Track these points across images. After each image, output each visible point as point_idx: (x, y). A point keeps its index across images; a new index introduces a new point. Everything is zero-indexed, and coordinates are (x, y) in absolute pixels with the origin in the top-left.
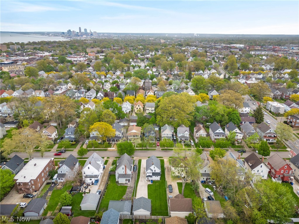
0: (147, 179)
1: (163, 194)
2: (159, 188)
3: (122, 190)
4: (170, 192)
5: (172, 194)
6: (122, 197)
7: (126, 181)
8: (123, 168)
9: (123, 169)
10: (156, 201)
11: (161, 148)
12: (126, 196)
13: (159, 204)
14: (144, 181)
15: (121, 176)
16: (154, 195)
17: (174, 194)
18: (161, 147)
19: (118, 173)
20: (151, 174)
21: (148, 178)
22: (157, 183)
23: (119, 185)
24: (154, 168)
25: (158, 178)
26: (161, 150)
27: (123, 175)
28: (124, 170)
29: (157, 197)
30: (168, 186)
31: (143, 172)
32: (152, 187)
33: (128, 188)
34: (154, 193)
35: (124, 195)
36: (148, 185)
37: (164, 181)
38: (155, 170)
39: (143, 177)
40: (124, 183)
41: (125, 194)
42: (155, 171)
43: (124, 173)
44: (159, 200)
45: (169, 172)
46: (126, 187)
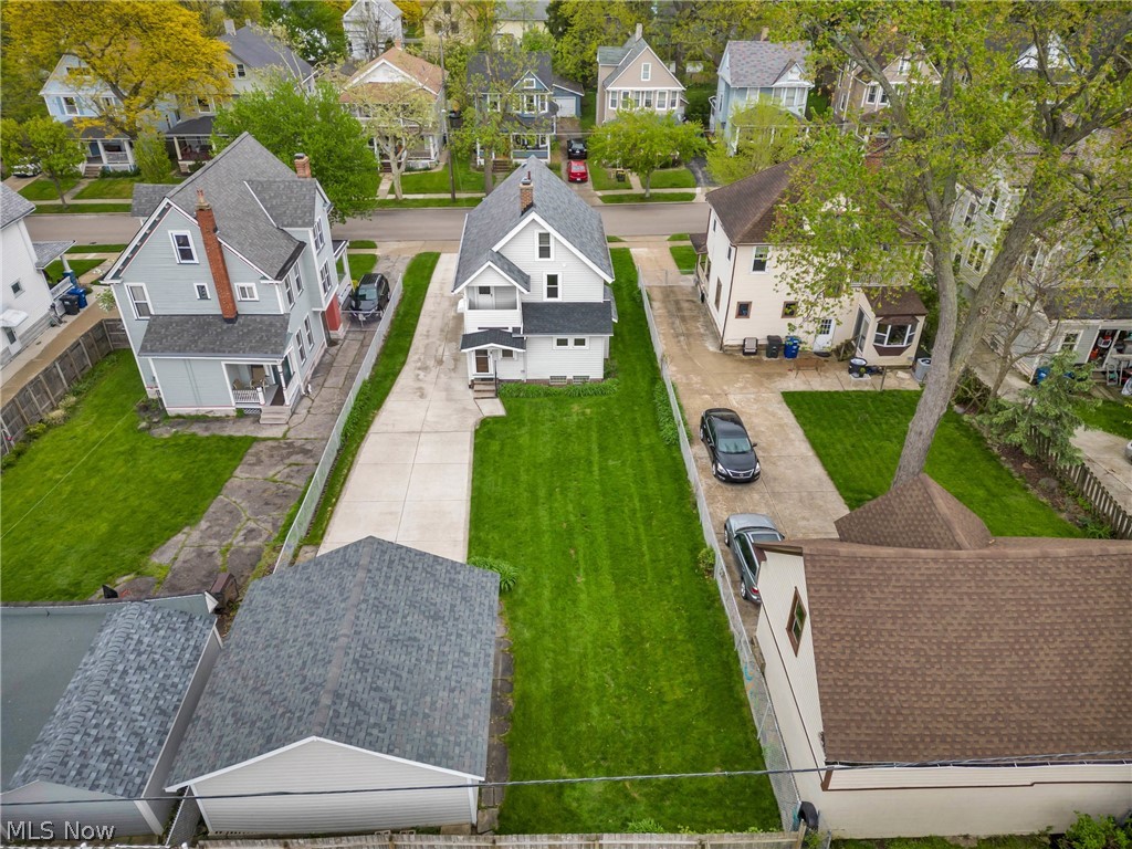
0: (472, 371)
1: (645, 498)
2: (602, 449)
3: (177, 476)
4: (729, 480)
5: (752, 495)
6: (147, 551)
7: (238, 385)
8: (182, 241)
9: (186, 254)
10: (564, 589)
11: (599, 193)
12: (206, 535)
13: (616, 623)
14: (448, 390)
15: (176, 335)
16: (543, 512)
17: (774, 494)
18: (598, 189)
19: (142, 309)
20: (512, 320)
21: (482, 364)
22: (576, 408)
23: (164, 432)
24: (545, 252)
25: (585, 359)
26: (599, 202)
27: (201, 322)
28: (200, 272)
29: (580, 541)
30: (696, 421)
31: (438, 323)
32: (524, 440)
33: (249, 459)
34: (551, 494)
35: (176, 530)
36: (484, 422)
37: (643, 384)
38: (552, 280)
39: (440, 362)
40: (219, 411)
41: (192, 518)
42: (552, 292)
43: (212, 307)
44: (605, 564)
45: (683, 319)
46: (237, 449)
